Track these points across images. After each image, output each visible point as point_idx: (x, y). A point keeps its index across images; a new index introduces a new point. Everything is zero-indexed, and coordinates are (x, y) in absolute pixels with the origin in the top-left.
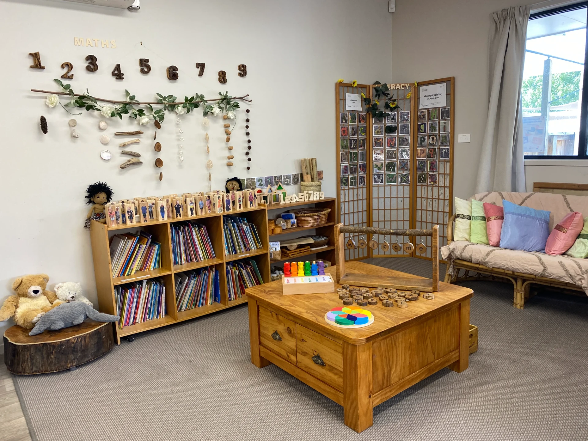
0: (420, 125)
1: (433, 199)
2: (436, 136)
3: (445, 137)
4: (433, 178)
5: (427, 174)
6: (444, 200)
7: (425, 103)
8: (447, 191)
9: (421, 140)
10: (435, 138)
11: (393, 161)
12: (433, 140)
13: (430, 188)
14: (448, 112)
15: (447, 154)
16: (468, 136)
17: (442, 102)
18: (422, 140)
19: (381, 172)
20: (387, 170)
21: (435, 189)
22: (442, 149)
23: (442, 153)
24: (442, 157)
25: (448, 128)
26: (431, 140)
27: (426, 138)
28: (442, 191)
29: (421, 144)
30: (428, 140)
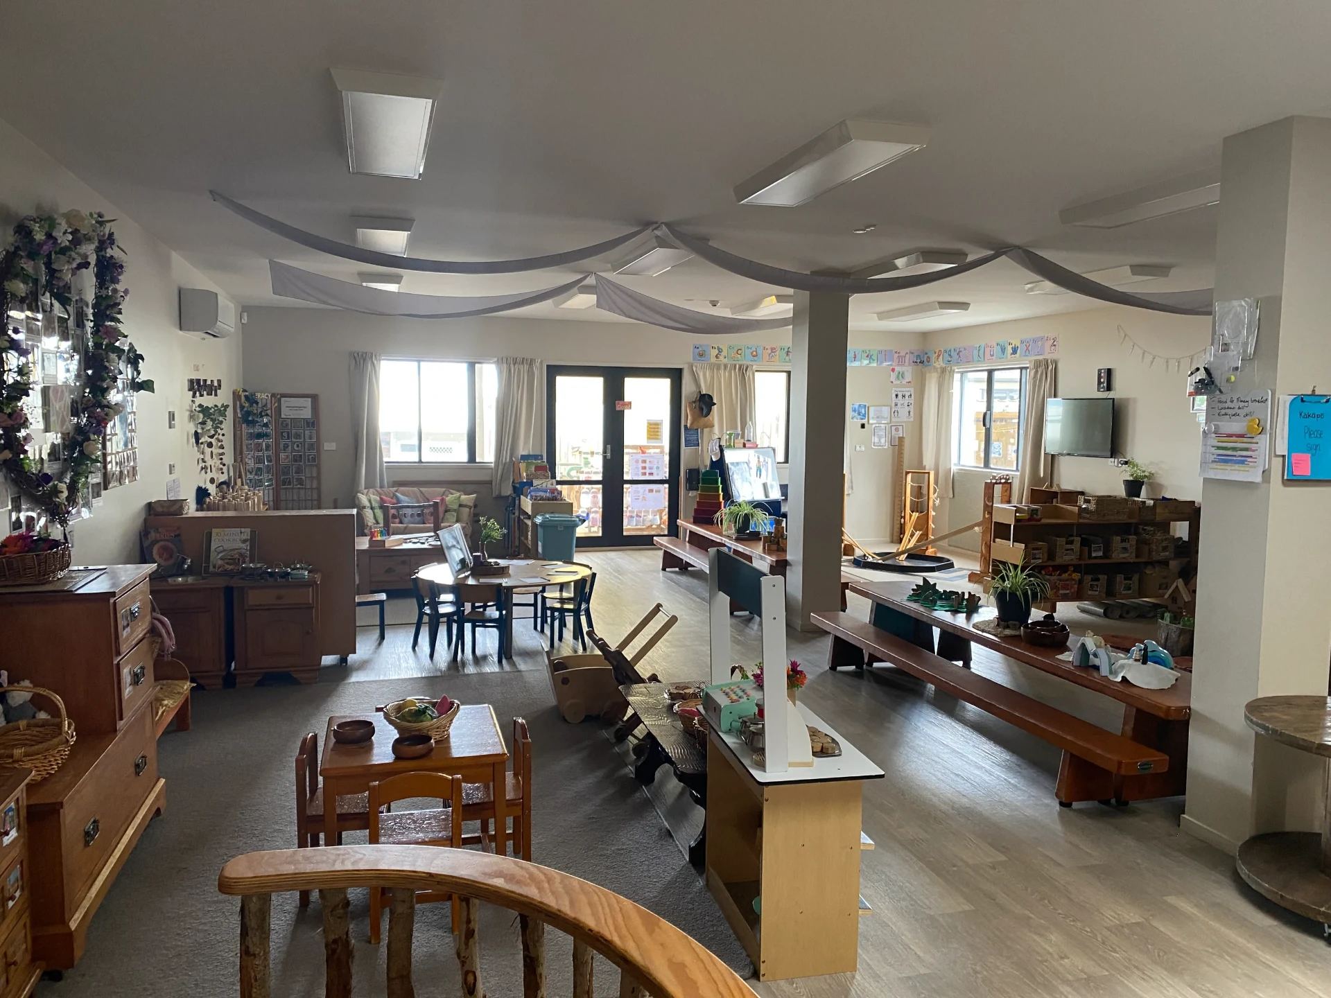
0: (282, 433)
1: (299, 500)
2: (301, 443)
3: (312, 445)
4: (300, 482)
5: (293, 478)
6: (312, 500)
7: (286, 413)
8: (315, 492)
9: (284, 446)
10: (300, 445)
11: (261, 466)
12: (298, 446)
13: (295, 491)
14: (313, 423)
15: (314, 460)
16: (334, 444)
17: (307, 414)
18: (286, 447)
19: (252, 477)
20: (256, 475)
21: (302, 492)
22: (309, 455)
23: (309, 459)
24: (309, 461)
25: (314, 436)
26: (295, 446)
27: (290, 444)
28: (309, 493)
29: (285, 450)
30: (293, 447)
